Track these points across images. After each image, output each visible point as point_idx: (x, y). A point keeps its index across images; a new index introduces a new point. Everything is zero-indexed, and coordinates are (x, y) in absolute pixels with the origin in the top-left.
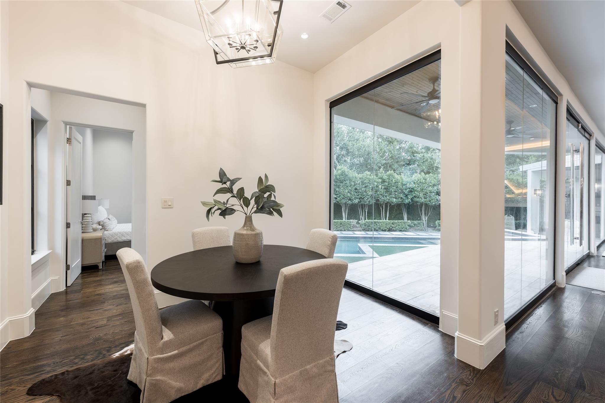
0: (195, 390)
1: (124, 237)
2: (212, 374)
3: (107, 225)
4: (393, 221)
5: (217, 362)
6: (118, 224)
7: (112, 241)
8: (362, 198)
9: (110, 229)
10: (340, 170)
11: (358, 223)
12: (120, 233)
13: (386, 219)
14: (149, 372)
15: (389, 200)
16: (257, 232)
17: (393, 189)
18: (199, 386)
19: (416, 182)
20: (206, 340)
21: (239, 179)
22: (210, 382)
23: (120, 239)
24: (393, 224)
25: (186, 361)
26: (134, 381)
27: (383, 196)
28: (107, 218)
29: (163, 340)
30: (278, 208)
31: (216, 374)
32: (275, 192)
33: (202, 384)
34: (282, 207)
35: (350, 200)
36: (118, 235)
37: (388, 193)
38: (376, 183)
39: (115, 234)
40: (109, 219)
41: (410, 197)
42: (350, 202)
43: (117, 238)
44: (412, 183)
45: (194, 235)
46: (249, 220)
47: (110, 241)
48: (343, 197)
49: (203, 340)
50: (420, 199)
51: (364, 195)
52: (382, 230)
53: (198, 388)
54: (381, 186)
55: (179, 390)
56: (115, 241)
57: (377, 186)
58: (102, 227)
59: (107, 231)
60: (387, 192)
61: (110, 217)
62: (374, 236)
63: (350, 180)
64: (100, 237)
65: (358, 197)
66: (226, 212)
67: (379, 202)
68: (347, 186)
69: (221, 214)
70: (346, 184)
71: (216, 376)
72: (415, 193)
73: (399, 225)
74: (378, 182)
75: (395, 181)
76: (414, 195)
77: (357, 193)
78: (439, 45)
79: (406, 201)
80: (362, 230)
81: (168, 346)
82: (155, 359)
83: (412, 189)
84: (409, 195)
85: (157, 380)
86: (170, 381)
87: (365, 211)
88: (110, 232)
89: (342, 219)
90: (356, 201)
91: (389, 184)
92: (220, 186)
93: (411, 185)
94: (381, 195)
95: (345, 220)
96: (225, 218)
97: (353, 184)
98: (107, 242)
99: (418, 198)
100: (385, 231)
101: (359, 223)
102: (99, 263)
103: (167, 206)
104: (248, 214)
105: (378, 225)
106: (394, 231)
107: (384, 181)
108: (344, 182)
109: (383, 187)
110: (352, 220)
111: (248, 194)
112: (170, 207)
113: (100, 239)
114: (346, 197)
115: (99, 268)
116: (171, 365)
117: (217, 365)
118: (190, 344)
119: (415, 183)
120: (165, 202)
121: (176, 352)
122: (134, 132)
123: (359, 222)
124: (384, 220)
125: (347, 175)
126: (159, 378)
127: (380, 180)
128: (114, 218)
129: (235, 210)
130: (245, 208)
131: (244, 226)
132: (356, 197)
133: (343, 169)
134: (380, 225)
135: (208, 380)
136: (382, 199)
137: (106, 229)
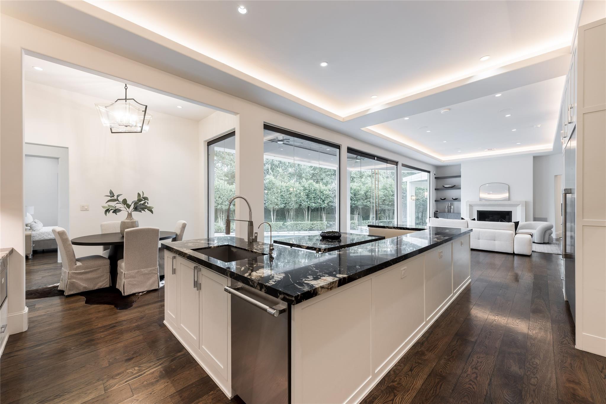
0: (94, 289)
1: (51, 236)
2: (104, 284)
3: (34, 226)
4: (313, 222)
5: (106, 279)
6: (43, 227)
7: (39, 239)
8: (288, 203)
9: (37, 230)
10: (269, 179)
11: (283, 224)
12: (47, 233)
13: (308, 221)
14: (69, 278)
15: (309, 205)
16: (134, 221)
17: (312, 196)
18: (96, 288)
19: (331, 189)
20: (100, 268)
21: (121, 195)
22: (102, 287)
23: (46, 237)
24: (312, 225)
25: (89, 276)
26: (62, 289)
27: (305, 201)
28: (33, 222)
29: (77, 265)
30: (150, 209)
31: (106, 284)
32: (148, 201)
33: (98, 287)
34: (152, 208)
35: (277, 205)
36: (45, 234)
37: (309, 199)
38: (298, 191)
39: (42, 233)
40: (35, 222)
41: (326, 202)
42: (276, 206)
43: (44, 237)
44: (328, 190)
45: (101, 226)
46: (130, 215)
47: (37, 239)
48: (271, 202)
49: (98, 268)
50: (334, 204)
51: (289, 201)
52: (304, 230)
53: (95, 289)
54: (302, 193)
55: (85, 288)
56: (43, 239)
57: (300, 193)
58: (31, 227)
59: (34, 231)
60: (307, 198)
61: (36, 221)
62: (295, 235)
63: (277, 188)
64: (29, 235)
65: (284, 202)
66: (116, 211)
67: (301, 207)
68: (274, 193)
69: (113, 212)
70: (273, 191)
71: (106, 285)
72: (330, 199)
73: (317, 226)
74: (300, 190)
75: (314, 188)
76: (329, 200)
77: (282, 199)
78: (234, 129)
79: (323, 205)
80: (288, 230)
81: (78, 268)
82: (72, 272)
83: (328, 195)
84: (325, 200)
85: (73, 281)
86: (80, 283)
87: (291, 215)
88: (37, 232)
89: (272, 222)
90: (282, 206)
91: (309, 191)
92: (109, 198)
93: (327, 192)
94: (303, 200)
95: (274, 222)
96: (116, 214)
97: (279, 191)
98: (34, 240)
99: (333, 202)
100: (306, 230)
101: (285, 225)
102: (29, 254)
103: (84, 209)
104: (129, 212)
105: (300, 226)
106: (314, 230)
107: (305, 189)
108: (272, 190)
109: (304, 194)
110: (279, 222)
111: (129, 202)
112: (87, 210)
113: (29, 236)
114: (273, 203)
115: (29, 258)
116: (81, 276)
117: (106, 280)
118: (91, 269)
119: (330, 191)
120: (83, 207)
121: (83, 271)
122: (60, 158)
123: (285, 223)
124: (307, 222)
125: (274, 184)
126: (74, 281)
127: (302, 188)
128: (40, 222)
129: (121, 210)
130: (128, 209)
131: (127, 218)
132: (282, 203)
133: (270, 179)
134: (302, 226)
135: (101, 286)
136: (305, 204)
137: (34, 230)
